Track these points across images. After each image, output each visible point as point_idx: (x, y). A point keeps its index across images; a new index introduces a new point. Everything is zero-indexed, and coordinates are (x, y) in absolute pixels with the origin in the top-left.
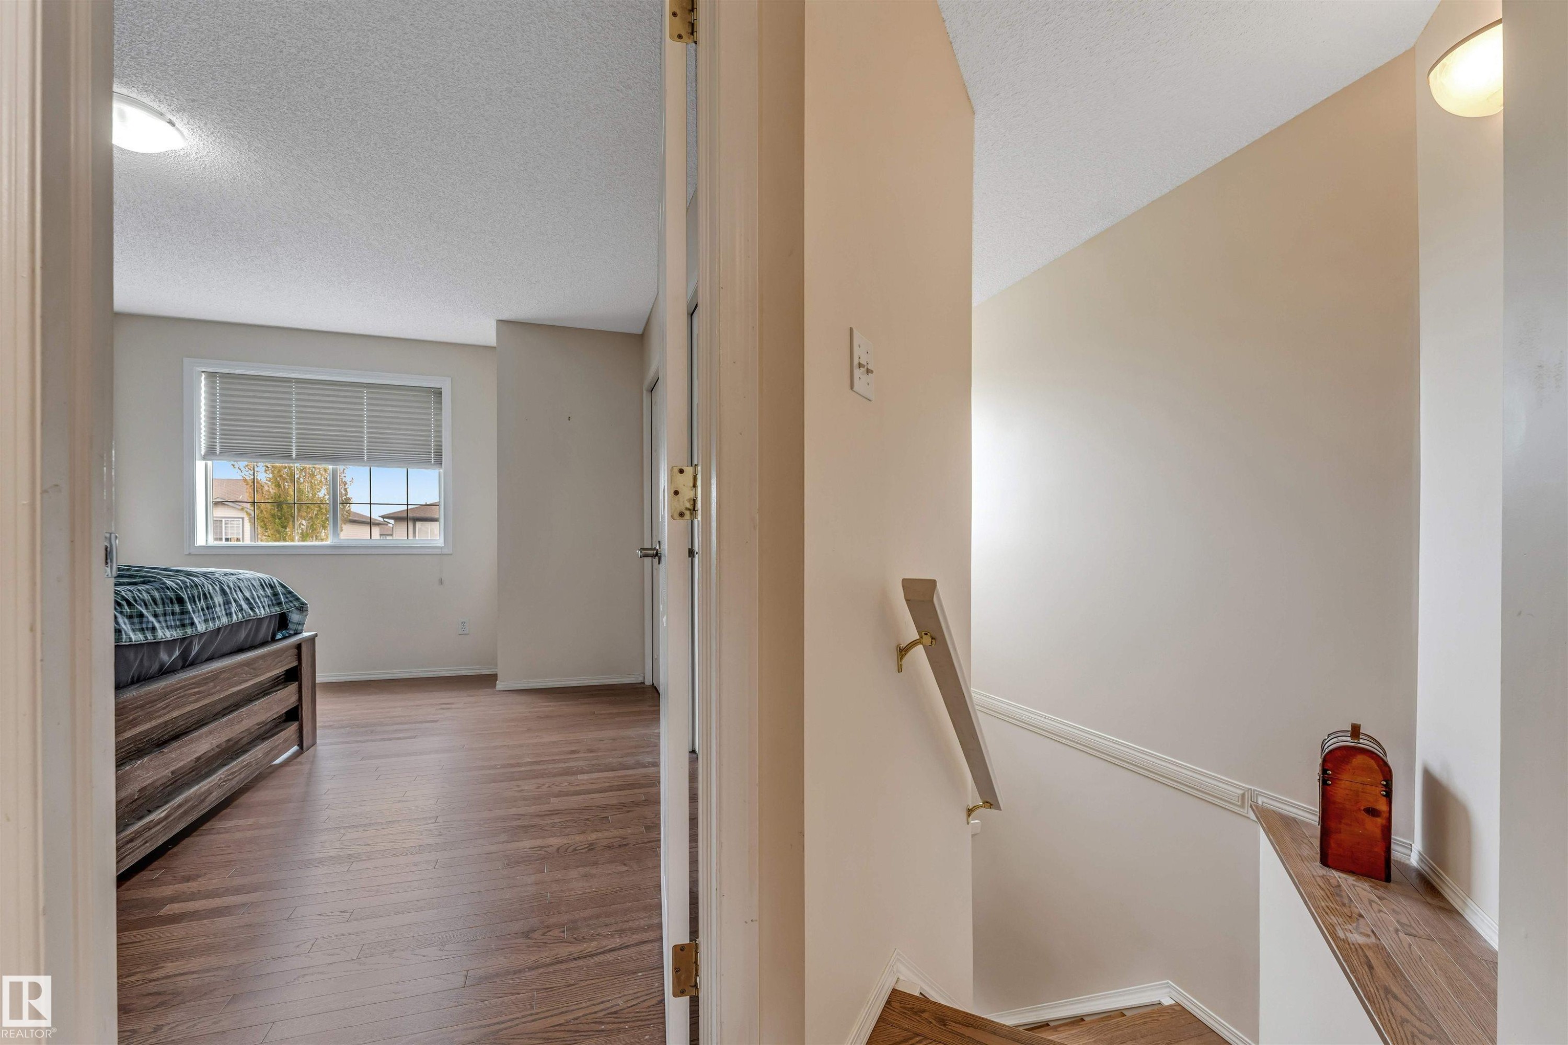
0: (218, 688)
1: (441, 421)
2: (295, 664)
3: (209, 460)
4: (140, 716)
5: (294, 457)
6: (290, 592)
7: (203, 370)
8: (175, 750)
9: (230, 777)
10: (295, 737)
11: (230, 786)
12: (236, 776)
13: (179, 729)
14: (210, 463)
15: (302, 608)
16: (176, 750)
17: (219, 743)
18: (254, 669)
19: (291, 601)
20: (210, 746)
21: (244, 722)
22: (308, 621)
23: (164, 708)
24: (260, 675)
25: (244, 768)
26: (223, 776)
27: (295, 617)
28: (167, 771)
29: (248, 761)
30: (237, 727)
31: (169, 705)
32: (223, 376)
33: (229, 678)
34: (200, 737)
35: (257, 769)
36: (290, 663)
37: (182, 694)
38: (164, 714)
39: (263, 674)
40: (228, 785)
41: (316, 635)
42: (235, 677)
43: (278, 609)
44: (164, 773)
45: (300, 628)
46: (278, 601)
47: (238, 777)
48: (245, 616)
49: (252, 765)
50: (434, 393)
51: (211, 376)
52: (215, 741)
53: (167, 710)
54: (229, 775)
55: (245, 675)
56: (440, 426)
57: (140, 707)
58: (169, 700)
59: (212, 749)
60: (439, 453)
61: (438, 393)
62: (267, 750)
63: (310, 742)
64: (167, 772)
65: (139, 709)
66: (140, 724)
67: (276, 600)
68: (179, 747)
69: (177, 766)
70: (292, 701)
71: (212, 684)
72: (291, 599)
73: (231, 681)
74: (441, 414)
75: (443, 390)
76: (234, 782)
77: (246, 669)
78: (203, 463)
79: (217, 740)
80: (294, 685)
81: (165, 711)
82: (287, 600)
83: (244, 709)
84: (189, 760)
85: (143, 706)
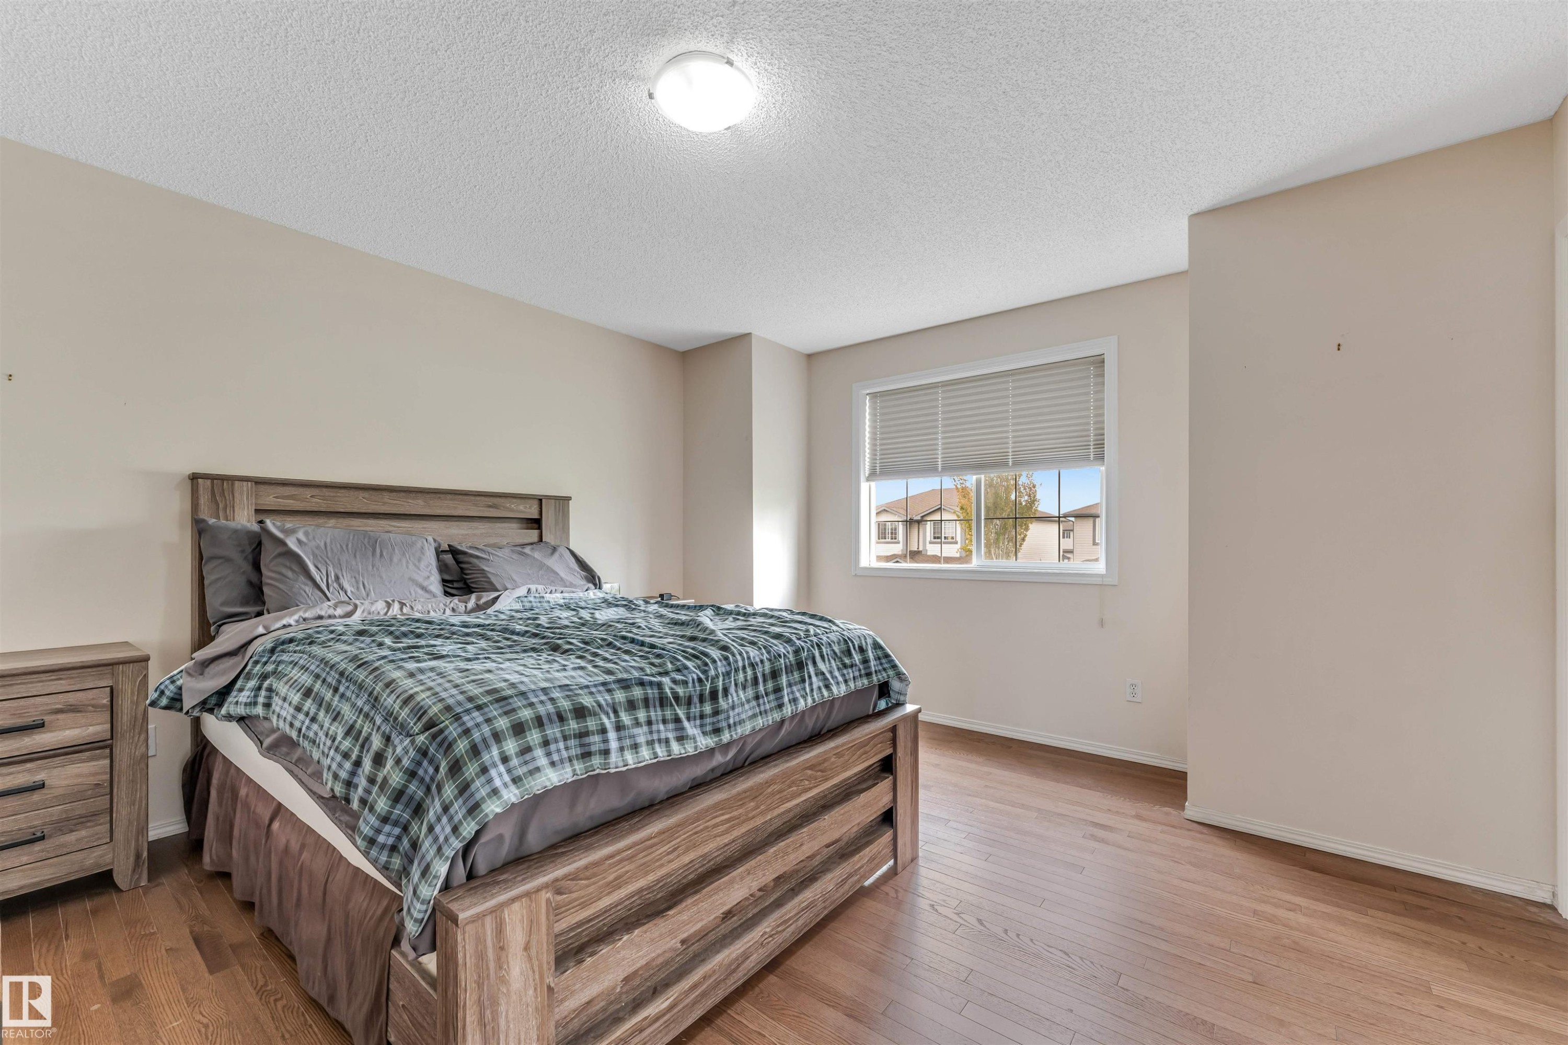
0: (762, 807)
1: (1103, 399)
2: (889, 751)
3: (873, 480)
4: (627, 872)
5: (940, 469)
6: (887, 656)
7: (868, 392)
8: (687, 908)
9: (779, 929)
10: (888, 850)
11: (780, 941)
12: (791, 925)
13: (712, 863)
14: (873, 484)
15: (900, 676)
16: (688, 910)
17: (764, 884)
18: (822, 771)
19: (885, 669)
20: (747, 891)
21: (804, 848)
22: (910, 690)
23: (669, 854)
24: (832, 777)
25: (803, 910)
26: (768, 930)
27: (896, 685)
28: (674, 941)
29: (810, 900)
30: (792, 857)
31: (678, 847)
32: (882, 394)
33: (780, 792)
34: (732, 882)
35: (825, 908)
36: (881, 752)
37: (701, 827)
38: (670, 862)
39: (837, 775)
40: (779, 939)
41: (919, 711)
42: (790, 787)
43: (866, 681)
44: (669, 946)
45: (902, 698)
46: (868, 671)
47: (793, 927)
48: (817, 699)
49: (816, 905)
50: (1093, 363)
51: (874, 396)
52: (755, 883)
53: (676, 854)
54: (778, 926)
55: (807, 783)
56: (1102, 407)
57: (628, 859)
58: (678, 840)
59: (751, 895)
60: (1100, 445)
61: (1099, 361)
62: (840, 880)
63: (908, 856)
64: (675, 943)
65: (625, 863)
66: (626, 883)
67: (865, 669)
68: (695, 904)
69: (692, 931)
70: (884, 802)
71: (752, 804)
72: (886, 666)
73: (785, 793)
74: (1102, 391)
75: (1105, 356)
76: (787, 934)
77: (809, 772)
78: (868, 484)
79: (760, 881)
80: (887, 780)
81: (671, 857)
82: (880, 668)
83: (805, 830)
84: (712, 917)
85: (632, 857)
